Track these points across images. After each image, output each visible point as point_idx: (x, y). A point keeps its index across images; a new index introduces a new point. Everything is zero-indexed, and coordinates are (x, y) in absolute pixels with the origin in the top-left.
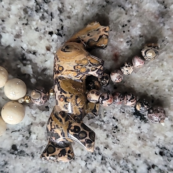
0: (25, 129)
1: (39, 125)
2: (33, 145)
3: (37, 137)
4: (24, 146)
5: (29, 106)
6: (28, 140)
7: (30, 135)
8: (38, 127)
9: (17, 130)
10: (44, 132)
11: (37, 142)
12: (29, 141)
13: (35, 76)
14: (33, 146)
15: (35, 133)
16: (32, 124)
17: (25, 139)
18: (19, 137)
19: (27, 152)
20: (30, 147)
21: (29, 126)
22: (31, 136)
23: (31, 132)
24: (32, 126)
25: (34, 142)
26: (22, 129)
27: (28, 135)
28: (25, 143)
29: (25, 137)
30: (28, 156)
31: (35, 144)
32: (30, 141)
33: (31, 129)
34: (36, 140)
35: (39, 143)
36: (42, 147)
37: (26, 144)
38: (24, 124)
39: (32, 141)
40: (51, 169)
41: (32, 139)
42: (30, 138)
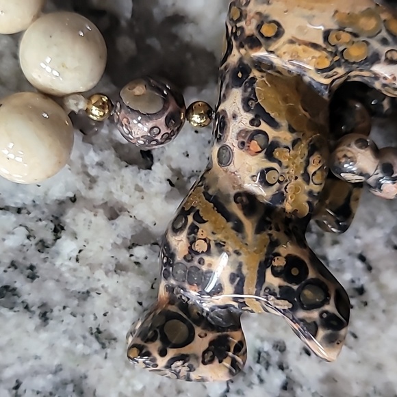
0: (43, 213)
1: (101, 211)
2: (57, 277)
3: (80, 251)
4: (22, 272)
5: (81, 131)
6: (43, 256)
7: (58, 238)
8: (93, 219)
9: (13, 205)
10: (112, 241)
11: (75, 270)
12: (45, 260)
13: (137, 30)
14: (58, 281)
15: (75, 236)
16: (74, 200)
17: (33, 247)
18: (13, 233)
19: (25, 297)
20: (44, 280)
21: (61, 203)
22: (58, 241)
23: (62, 228)
24: (74, 209)
25: (63, 269)
26: (30, 209)
27: (49, 236)
28: (28, 264)
29: (33, 241)
30: (28, 315)
31: (67, 275)
32: (50, 259)
33: (67, 219)
34: (73, 264)
35: (81, 278)
36: (88, 292)
37: (32, 268)
38: (46, 194)
39: (58, 263)
40: (99, 381)
41: (58, 253)
42: (54, 248)
